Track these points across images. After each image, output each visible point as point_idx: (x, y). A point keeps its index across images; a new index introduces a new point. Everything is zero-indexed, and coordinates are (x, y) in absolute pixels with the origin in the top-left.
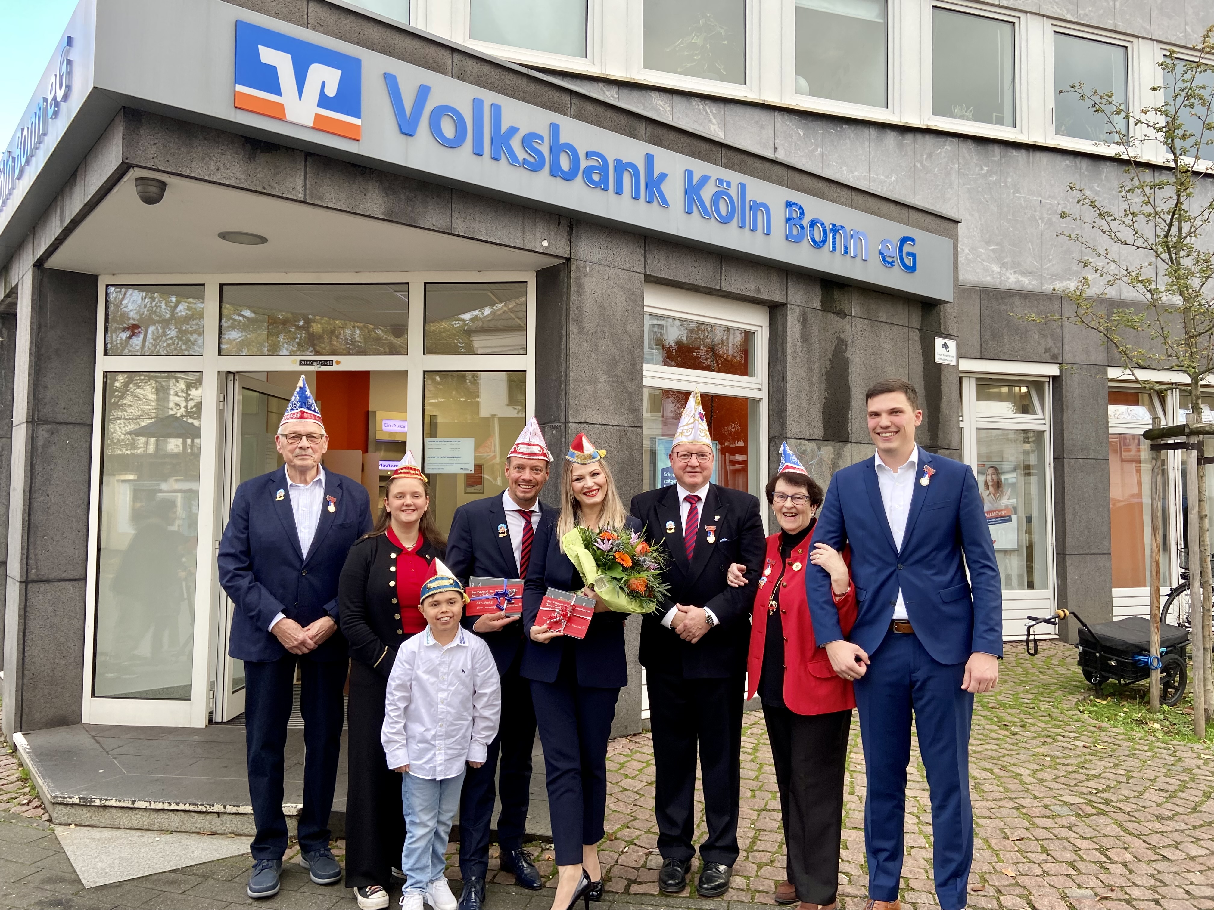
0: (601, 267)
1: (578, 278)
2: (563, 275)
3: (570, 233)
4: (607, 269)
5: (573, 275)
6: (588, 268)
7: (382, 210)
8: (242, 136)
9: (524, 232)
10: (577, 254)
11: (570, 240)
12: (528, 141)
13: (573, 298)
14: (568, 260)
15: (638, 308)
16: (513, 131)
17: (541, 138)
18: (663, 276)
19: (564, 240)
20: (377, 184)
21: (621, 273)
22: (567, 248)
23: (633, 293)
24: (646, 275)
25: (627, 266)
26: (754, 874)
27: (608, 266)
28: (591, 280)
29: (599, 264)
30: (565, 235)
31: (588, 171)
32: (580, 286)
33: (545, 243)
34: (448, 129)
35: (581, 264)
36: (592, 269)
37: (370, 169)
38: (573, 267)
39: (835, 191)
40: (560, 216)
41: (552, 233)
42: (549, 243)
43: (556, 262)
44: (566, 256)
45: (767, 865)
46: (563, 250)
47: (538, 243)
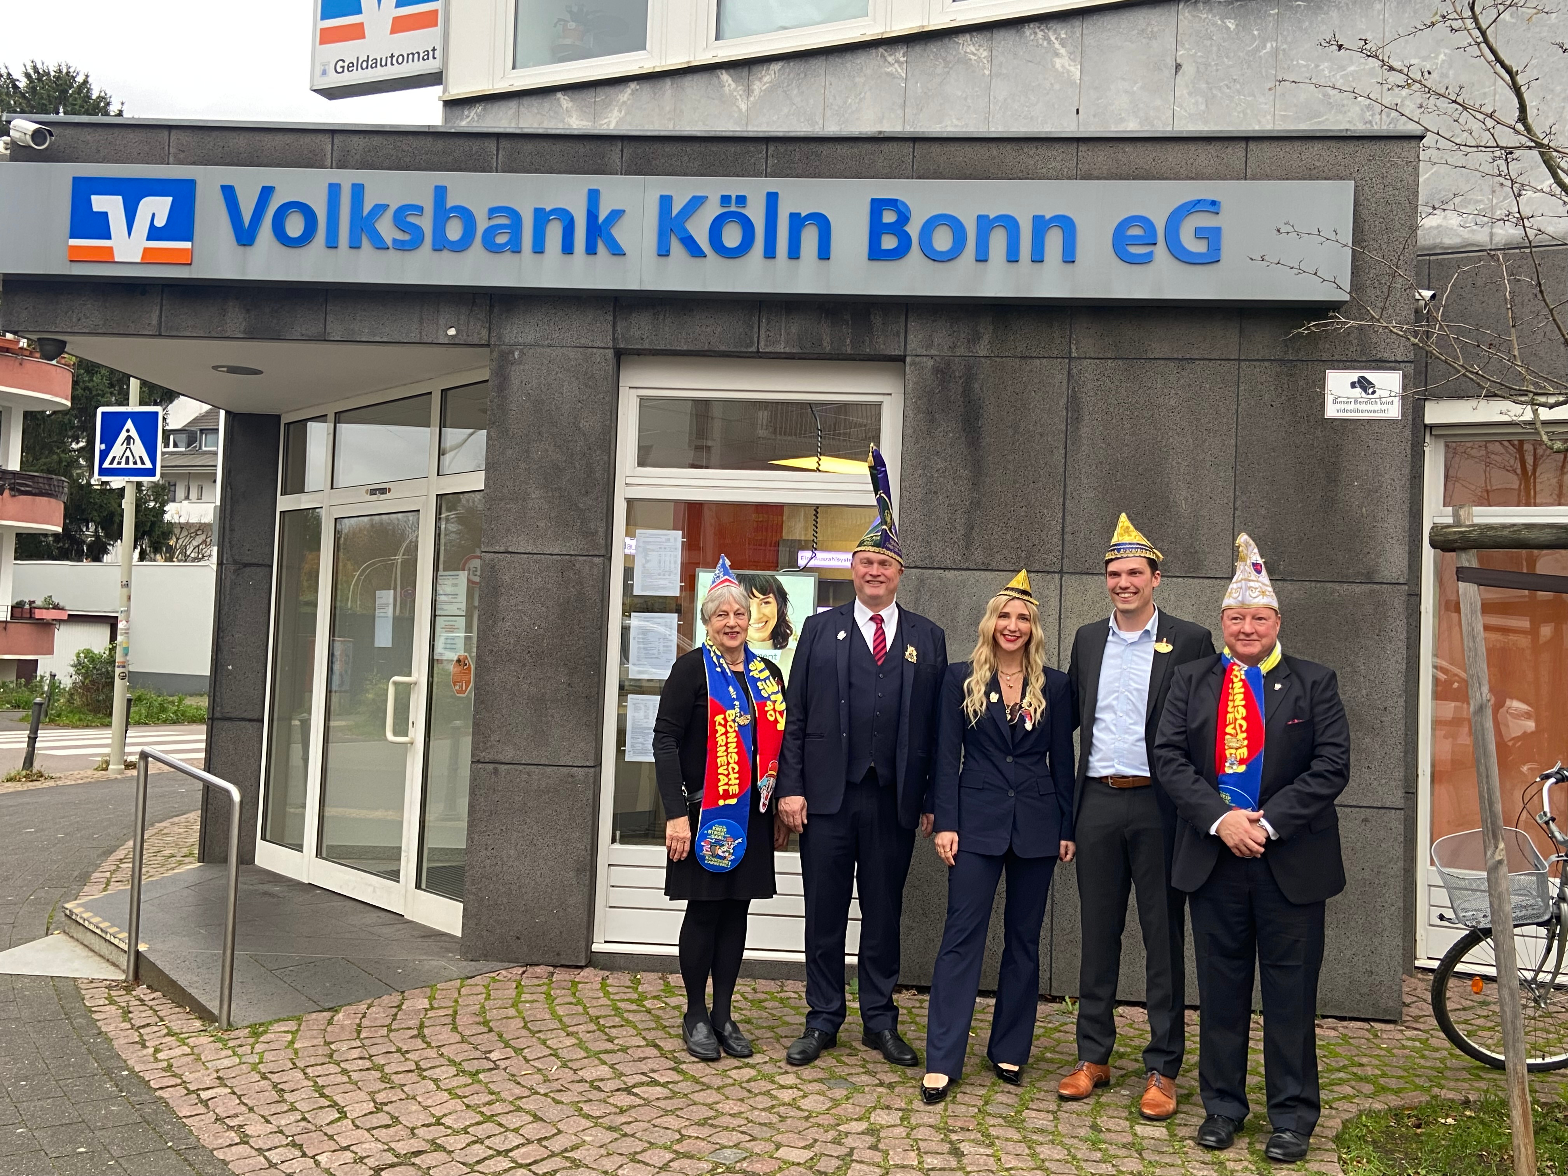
0: (538, 350)
1: (501, 369)
3: (489, 313)
4: (549, 350)
5: (493, 365)
6: (516, 354)
9: (421, 323)
10: (500, 338)
11: (489, 322)
12: (401, 217)
14: (489, 347)
16: (380, 208)
17: (420, 209)
18: (646, 346)
19: (480, 323)
20: (237, 303)
21: (571, 353)
22: (485, 333)
23: (591, 375)
24: (615, 349)
25: (582, 342)
27: (549, 346)
28: (522, 367)
29: (536, 345)
30: (481, 316)
31: (490, 233)
32: (504, 377)
33: (452, 332)
34: (294, 227)
35: (506, 349)
36: (522, 353)
38: (494, 356)
40: (475, 298)
41: (463, 317)
42: (457, 331)
44: (486, 342)
46: (478, 336)
47: (441, 332)
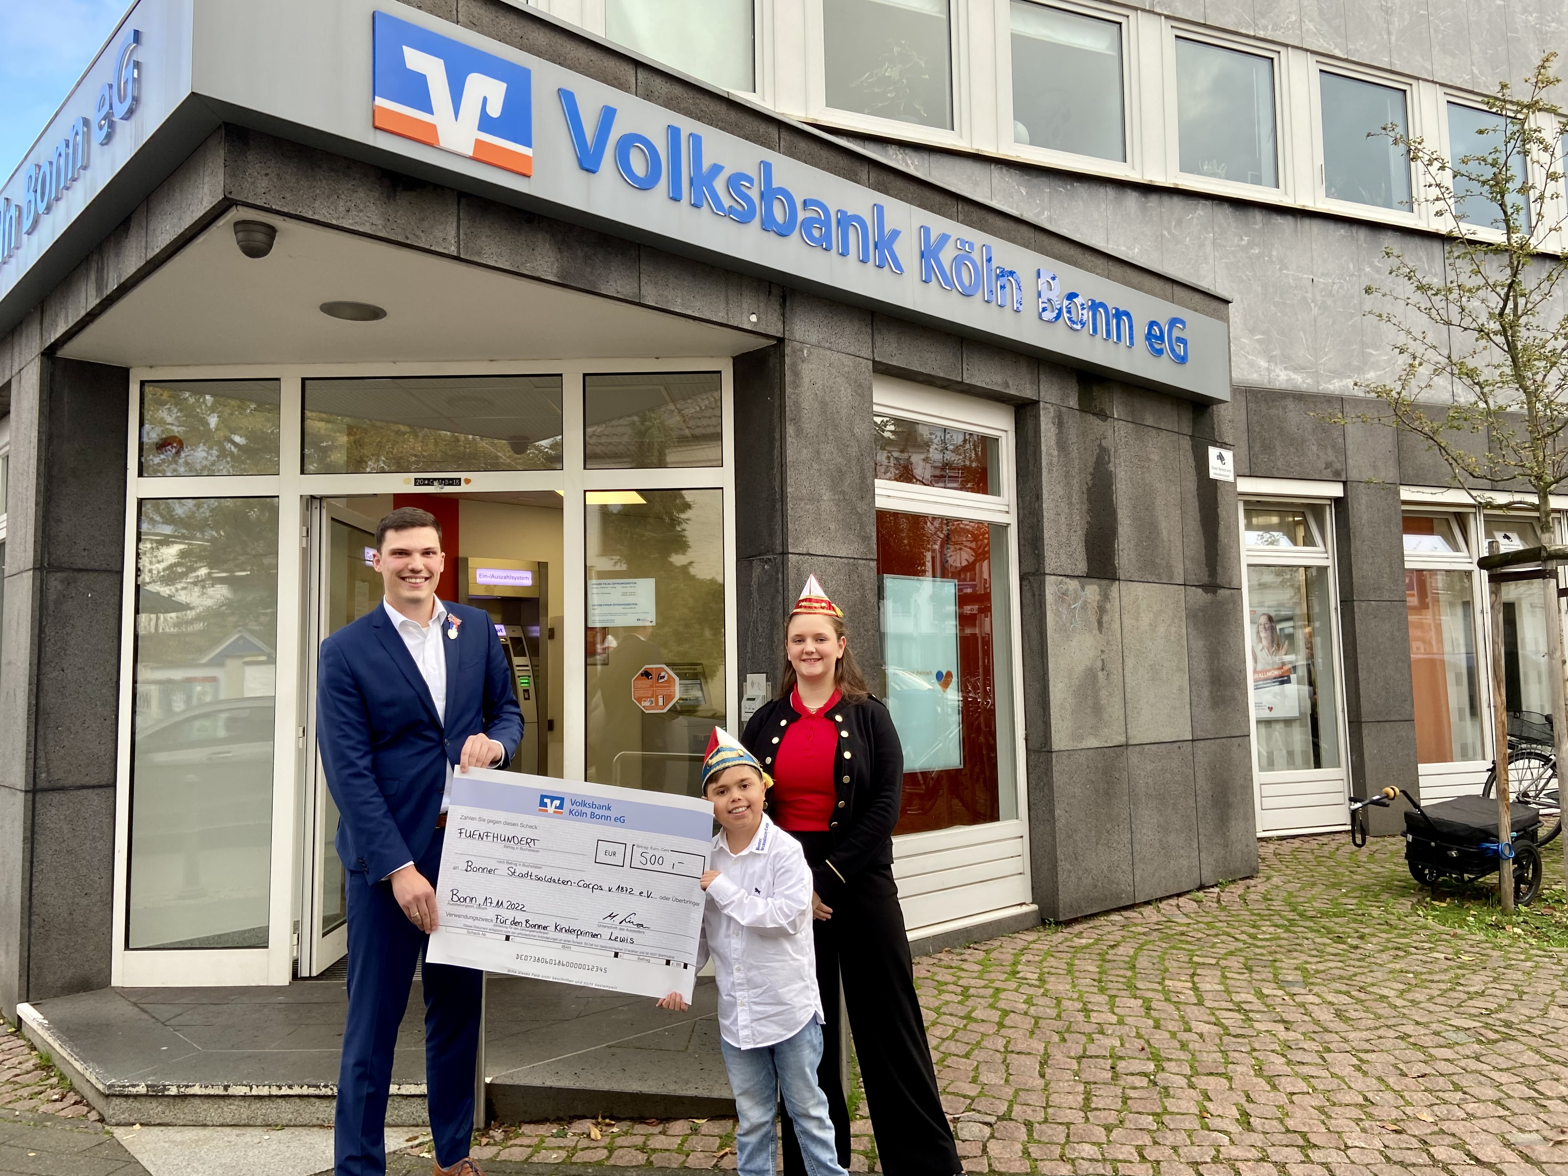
0: (822, 351)
1: (794, 365)
2: (773, 361)
3: (783, 305)
4: (828, 352)
5: (787, 360)
6: (805, 352)
7: (555, 271)
8: (379, 168)
9: (727, 303)
10: (792, 333)
11: (783, 315)
12: (735, 182)
13: (789, 390)
14: (781, 341)
15: (867, 405)
16: (717, 169)
17: (750, 180)
18: (895, 363)
19: (776, 315)
20: (548, 237)
21: (845, 359)
22: (780, 325)
23: (860, 385)
24: (874, 361)
25: (852, 350)
26: (1104, 1140)
27: (830, 349)
28: (810, 367)
29: (819, 346)
30: (777, 307)
31: (807, 225)
32: (796, 374)
33: (754, 318)
34: (638, 165)
35: (798, 345)
36: (810, 353)
37: (539, 216)
38: (788, 350)
39: (1088, 258)
40: (770, 283)
41: (762, 305)
42: (758, 318)
43: (765, 343)
44: (779, 335)
45: (1116, 1126)
46: (774, 328)
47: (745, 318)
